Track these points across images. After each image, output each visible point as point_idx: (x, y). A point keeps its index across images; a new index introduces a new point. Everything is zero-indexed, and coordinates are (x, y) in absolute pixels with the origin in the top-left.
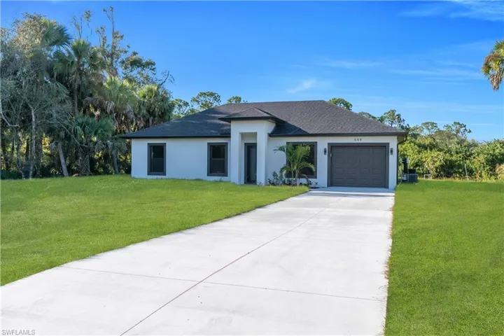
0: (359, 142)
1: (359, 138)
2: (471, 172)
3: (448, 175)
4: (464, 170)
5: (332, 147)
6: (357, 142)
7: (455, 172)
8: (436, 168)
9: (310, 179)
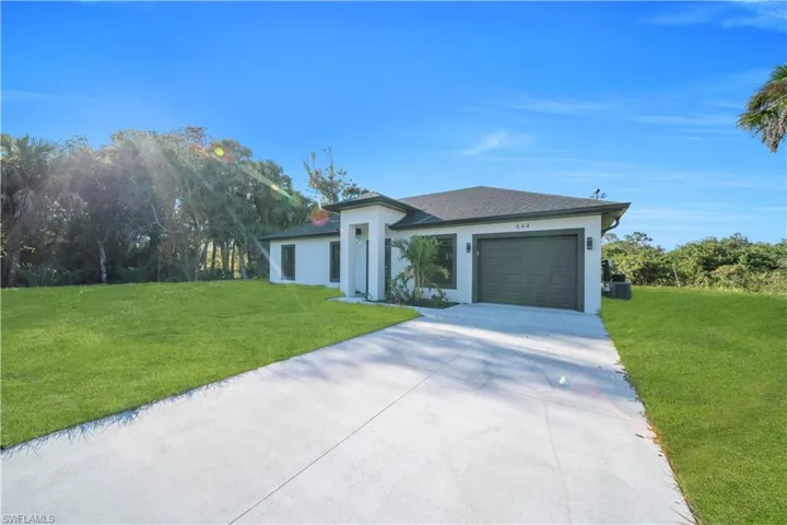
0: (526, 229)
1: (525, 223)
2: (684, 277)
3: (650, 280)
4: (672, 274)
5: (480, 241)
6: (521, 230)
7: (661, 277)
8: (634, 272)
9: (443, 290)
